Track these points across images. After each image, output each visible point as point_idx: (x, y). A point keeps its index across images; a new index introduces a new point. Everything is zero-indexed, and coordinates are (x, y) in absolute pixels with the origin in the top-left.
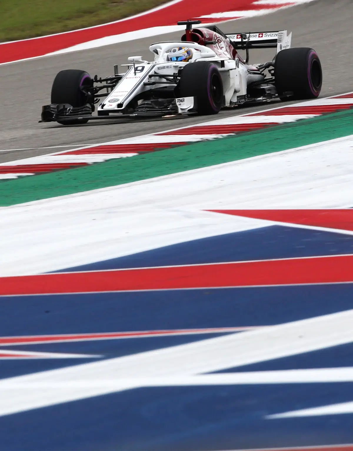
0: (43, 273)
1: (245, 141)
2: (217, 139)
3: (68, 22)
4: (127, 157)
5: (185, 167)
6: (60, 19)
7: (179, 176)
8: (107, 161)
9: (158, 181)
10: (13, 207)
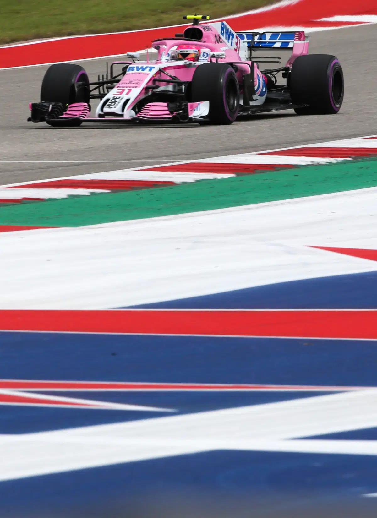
0: (112, 308)
1: (363, 168)
2: (330, 164)
3: (164, 16)
4: (222, 178)
5: (290, 194)
6: (154, 12)
7: (282, 204)
8: (197, 181)
9: (257, 208)
10: (82, 229)
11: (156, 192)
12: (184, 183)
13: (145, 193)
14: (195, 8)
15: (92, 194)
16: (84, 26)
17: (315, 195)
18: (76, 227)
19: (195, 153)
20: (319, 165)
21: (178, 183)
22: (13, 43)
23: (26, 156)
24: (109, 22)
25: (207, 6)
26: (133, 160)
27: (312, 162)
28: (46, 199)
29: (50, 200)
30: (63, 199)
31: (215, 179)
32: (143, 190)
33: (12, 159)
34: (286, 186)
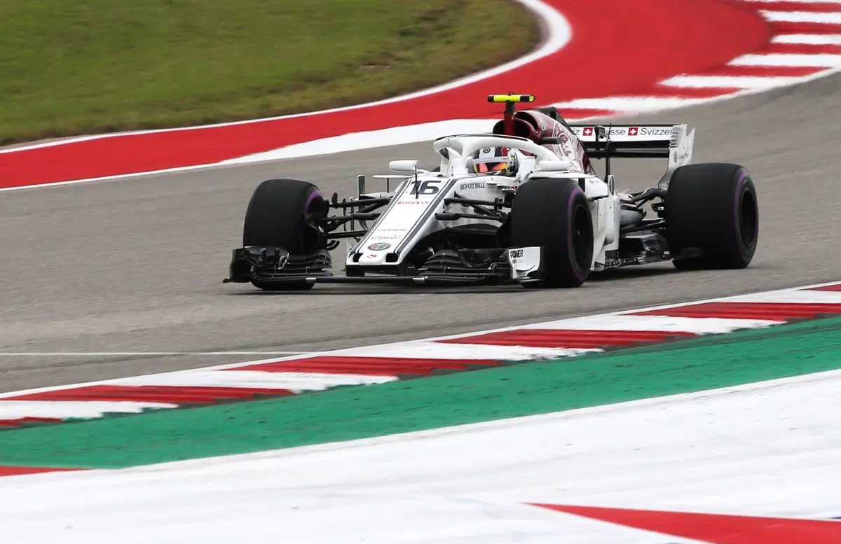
11: (259, 407)
12: (306, 392)
13: (239, 409)
14: (329, 84)
15: (146, 410)
16: (133, 116)
17: (538, 414)
18: (118, 468)
19: (328, 339)
20: (544, 360)
21: (298, 392)
22: (8, 146)
23: (29, 344)
24: (177, 109)
25: (349, 81)
26: (218, 351)
27: (533, 355)
28: (64, 419)
29: (72, 421)
30: (95, 419)
31: (362, 385)
32: (236, 405)
33: (5, 349)
34: (487, 398)
